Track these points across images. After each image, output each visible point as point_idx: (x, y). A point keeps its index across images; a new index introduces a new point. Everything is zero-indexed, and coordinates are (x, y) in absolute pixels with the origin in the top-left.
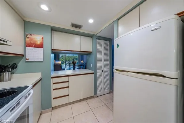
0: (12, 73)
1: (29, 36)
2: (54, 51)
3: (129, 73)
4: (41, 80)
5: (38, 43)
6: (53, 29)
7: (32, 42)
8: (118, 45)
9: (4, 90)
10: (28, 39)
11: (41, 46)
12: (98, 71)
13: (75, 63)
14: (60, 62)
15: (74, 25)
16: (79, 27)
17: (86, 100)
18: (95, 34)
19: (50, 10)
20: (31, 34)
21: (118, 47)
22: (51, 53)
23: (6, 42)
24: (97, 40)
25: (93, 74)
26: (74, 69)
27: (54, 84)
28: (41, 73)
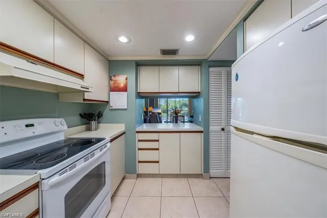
0: (99, 123)
1: (113, 78)
2: (141, 94)
3: (255, 136)
4: (124, 133)
5: (122, 85)
6: (139, 65)
7: (116, 85)
8: (237, 76)
9: (92, 139)
10: (113, 82)
11: (125, 89)
12: (211, 128)
13: (178, 113)
14: (160, 111)
15: (165, 52)
16: (174, 52)
17: (187, 178)
18: (205, 58)
19: (130, 41)
20: (115, 76)
21: (237, 80)
22: (136, 98)
23: (88, 89)
24: (211, 69)
25: (202, 134)
26: (177, 122)
27: (139, 141)
28: (124, 125)
